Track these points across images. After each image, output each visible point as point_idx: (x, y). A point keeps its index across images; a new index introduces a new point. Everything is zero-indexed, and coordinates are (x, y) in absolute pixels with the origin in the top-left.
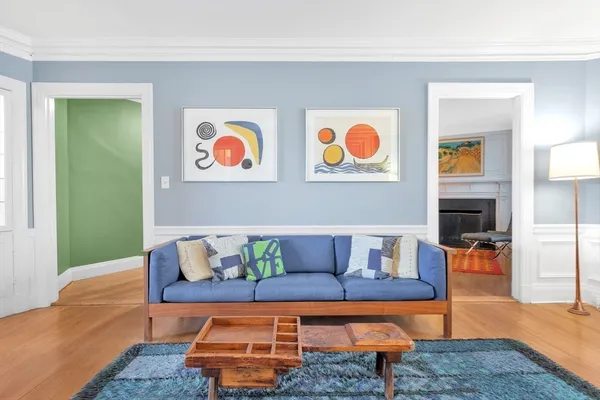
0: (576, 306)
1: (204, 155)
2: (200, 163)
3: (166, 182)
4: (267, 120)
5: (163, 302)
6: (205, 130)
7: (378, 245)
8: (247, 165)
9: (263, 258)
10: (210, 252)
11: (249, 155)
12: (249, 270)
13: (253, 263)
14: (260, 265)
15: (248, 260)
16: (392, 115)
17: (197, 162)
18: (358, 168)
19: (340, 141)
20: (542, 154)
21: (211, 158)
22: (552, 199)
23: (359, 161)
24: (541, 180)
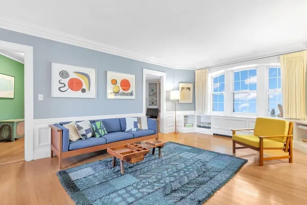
0: (175, 132)
1: (63, 85)
2: (61, 89)
3: (41, 97)
4: (92, 73)
5: (69, 150)
6: (63, 74)
7: (136, 120)
8: (84, 91)
9: (100, 128)
10: (79, 128)
11: (84, 87)
12: (96, 133)
13: (97, 130)
14: (100, 131)
15: (95, 130)
16: (133, 77)
17: (59, 88)
18: (124, 94)
19: (119, 84)
20: (168, 92)
21: (67, 87)
22: (170, 104)
23: (124, 92)
24: (168, 99)
